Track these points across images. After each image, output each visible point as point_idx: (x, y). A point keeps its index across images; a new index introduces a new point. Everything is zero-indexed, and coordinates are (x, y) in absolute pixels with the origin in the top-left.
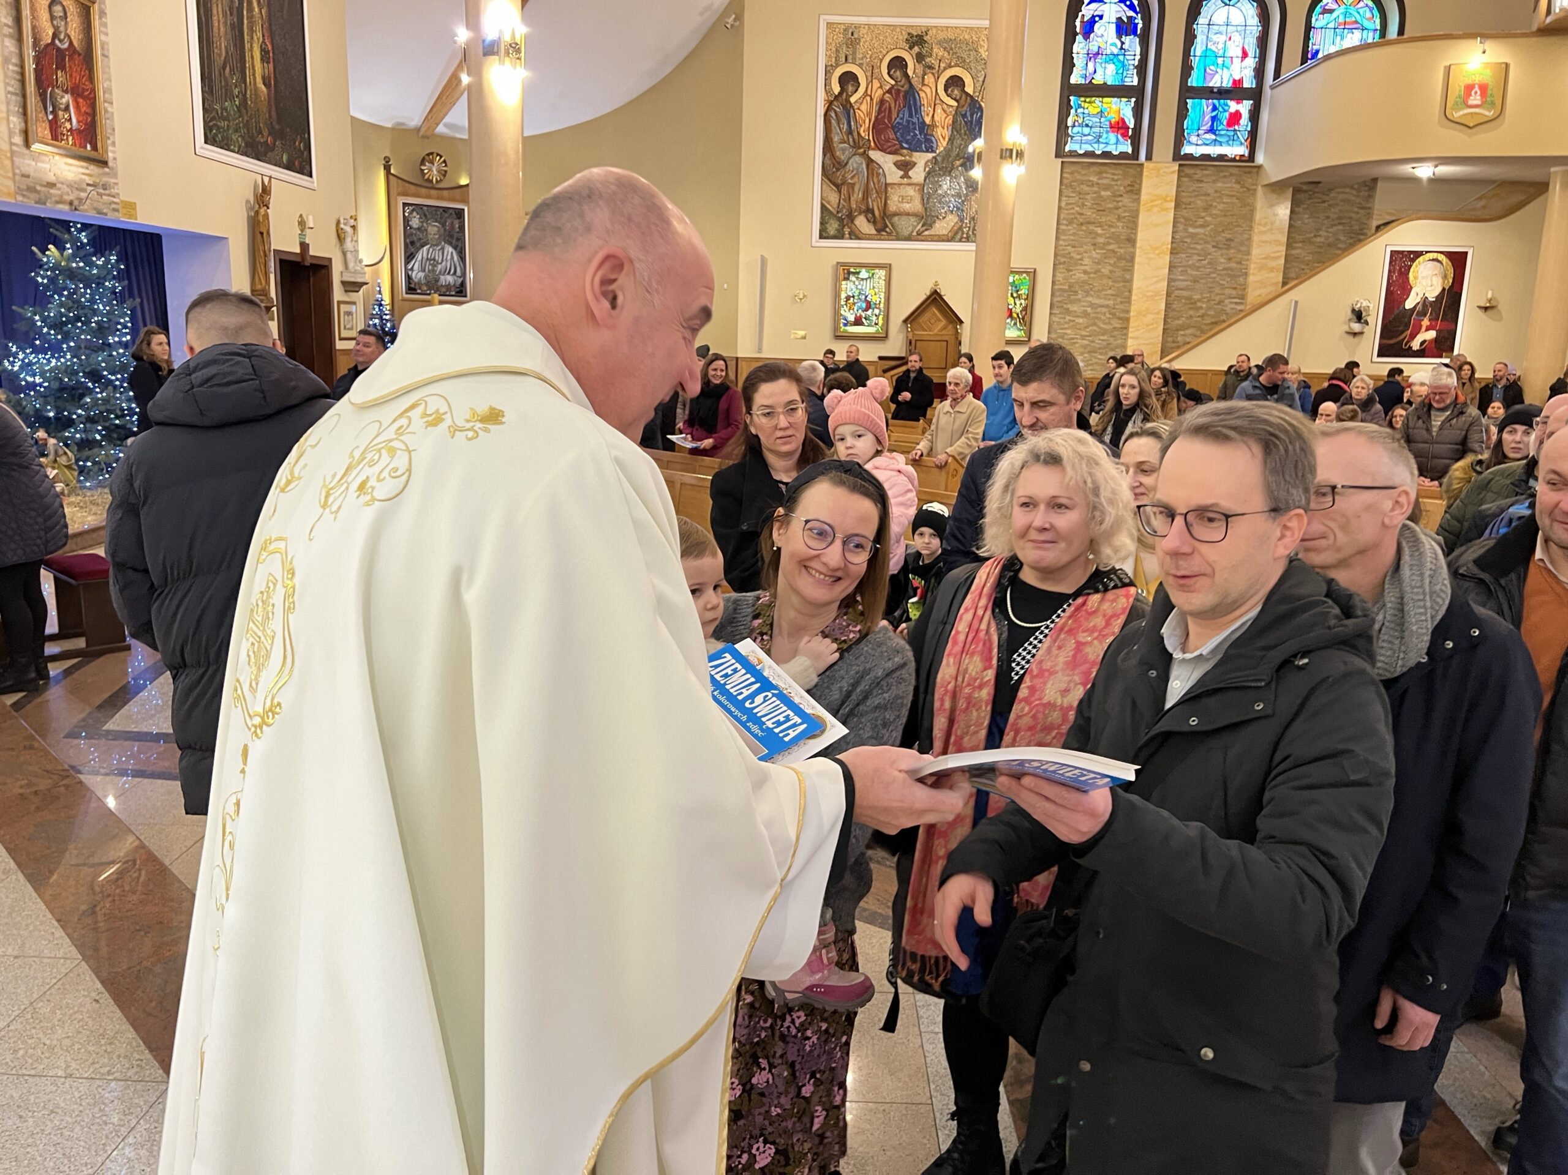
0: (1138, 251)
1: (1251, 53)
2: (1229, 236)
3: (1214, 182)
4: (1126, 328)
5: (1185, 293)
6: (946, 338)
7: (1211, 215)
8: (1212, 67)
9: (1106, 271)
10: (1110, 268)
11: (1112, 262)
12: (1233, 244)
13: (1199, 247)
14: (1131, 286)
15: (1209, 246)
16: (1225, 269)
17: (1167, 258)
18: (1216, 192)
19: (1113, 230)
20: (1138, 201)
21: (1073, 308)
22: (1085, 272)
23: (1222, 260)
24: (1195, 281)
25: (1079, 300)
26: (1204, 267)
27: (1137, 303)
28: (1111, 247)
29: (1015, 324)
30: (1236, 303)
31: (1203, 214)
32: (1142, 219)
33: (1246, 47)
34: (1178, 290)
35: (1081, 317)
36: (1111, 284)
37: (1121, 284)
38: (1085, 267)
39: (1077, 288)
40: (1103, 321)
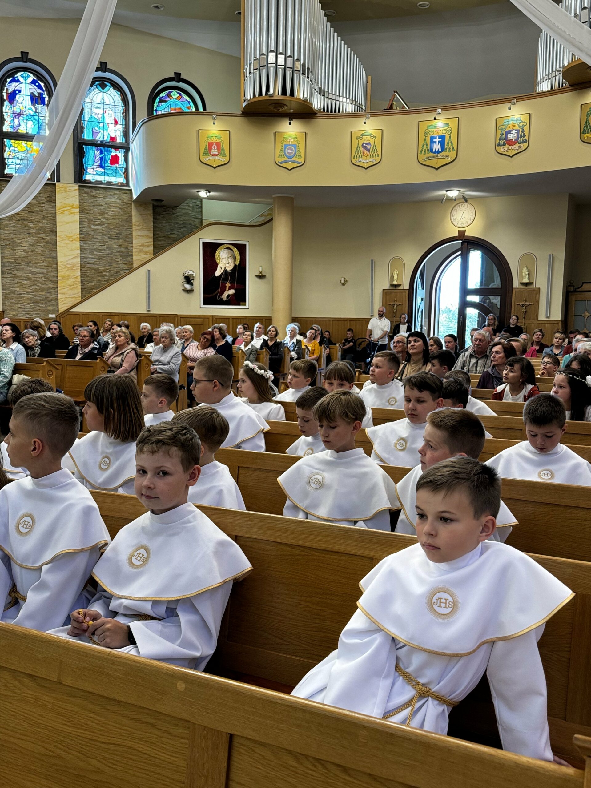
0: (58, 238)
1: (120, 121)
2: (118, 232)
3: (104, 197)
4: (57, 287)
5: (94, 266)
7: (104, 218)
8: (96, 128)
9: (39, 250)
10: (42, 249)
11: (42, 245)
12: (121, 237)
13: (99, 237)
15: (107, 238)
16: (118, 252)
17: (78, 244)
18: (106, 204)
19: (41, 225)
20: (55, 207)
21: (19, 274)
22: (24, 251)
23: (115, 246)
24: (99, 259)
25: (23, 269)
26: (104, 250)
27: (62, 272)
28: (41, 235)
31: (99, 217)
32: (59, 218)
33: (117, 119)
34: (88, 264)
35: (26, 280)
36: (43, 259)
37: (51, 259)
38: (23, 248)
39: (20, 261)
40: (41, 283)
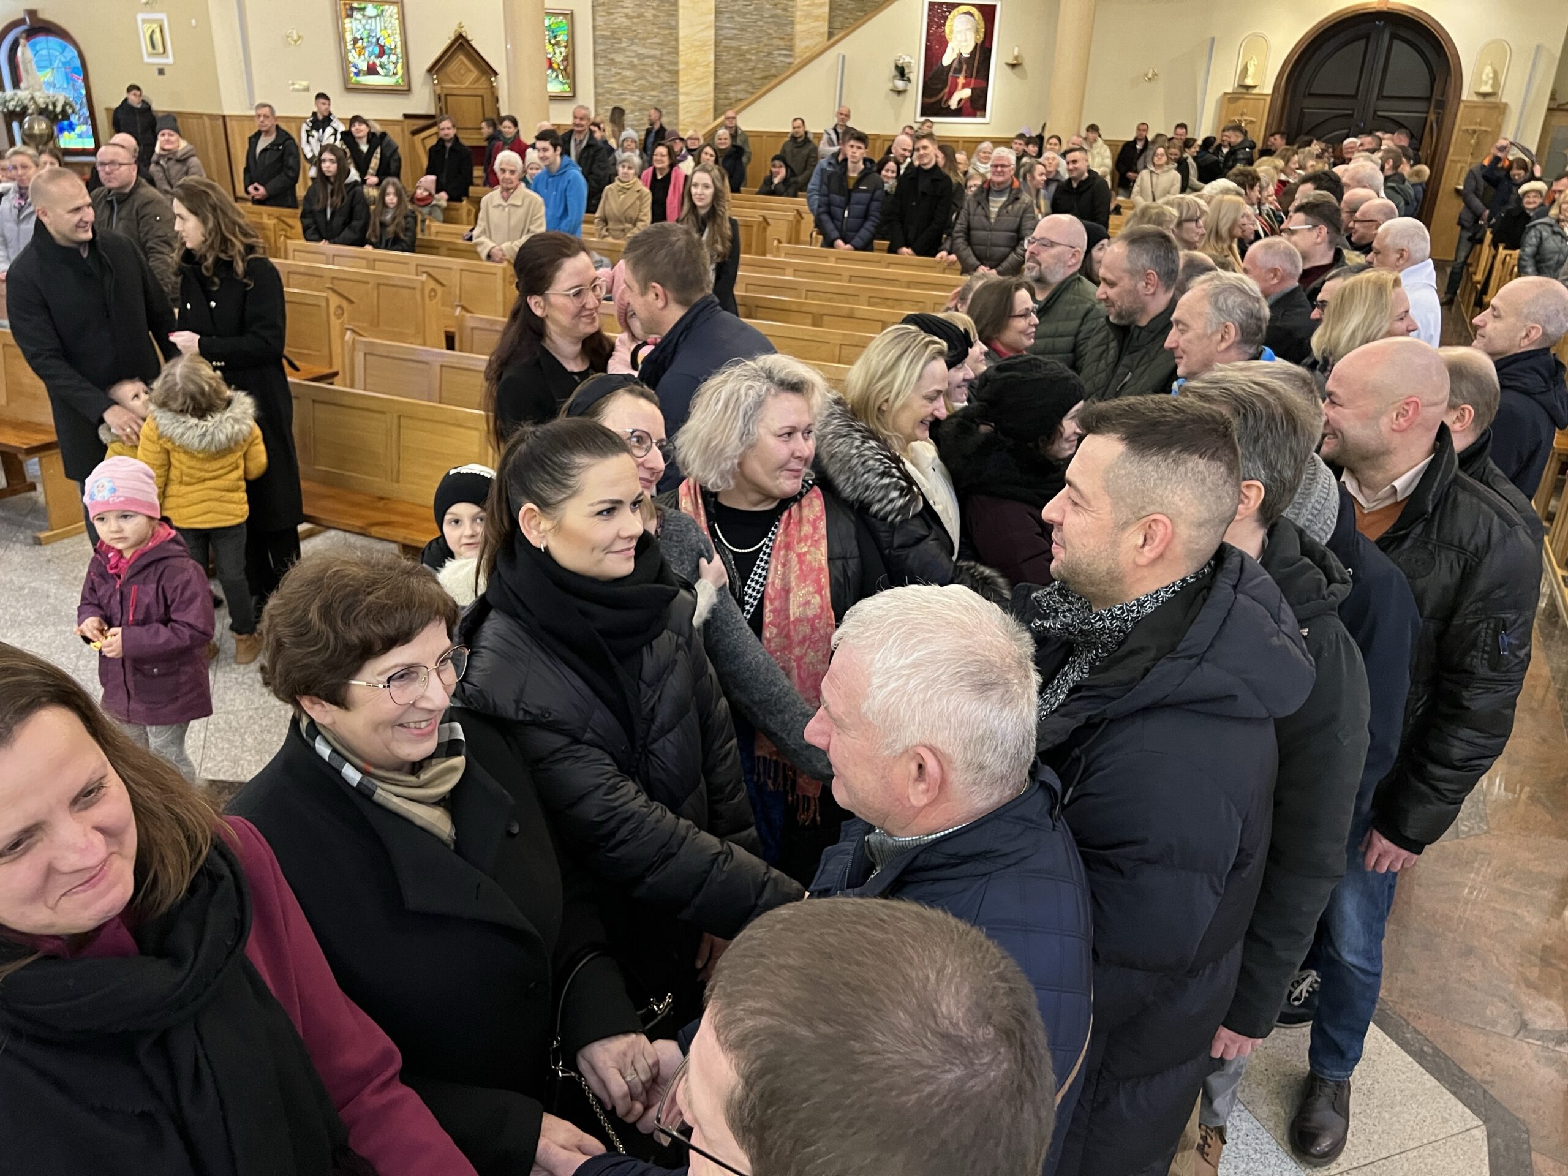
4: (676, 83)
5: (734, 44)
6: (479, 92)
9: (649, 14)
10: (654, 12)
11: (654, 4)
14: (677, 33)
16: (772, 16)
21: (619, 58)
22: (627, 16)
23: (768, 6)
24: (742, 30)
25: (624, 49)
26: (750, 13)
27: (686, 56)
29: (557, 76)
30: (786, 55)
34: (726, 38)
35: (628, 69)
36: (656, 30)
37: (667, 32)
38: (626, 11)
39: (620, 35)
40: (652, 74)
